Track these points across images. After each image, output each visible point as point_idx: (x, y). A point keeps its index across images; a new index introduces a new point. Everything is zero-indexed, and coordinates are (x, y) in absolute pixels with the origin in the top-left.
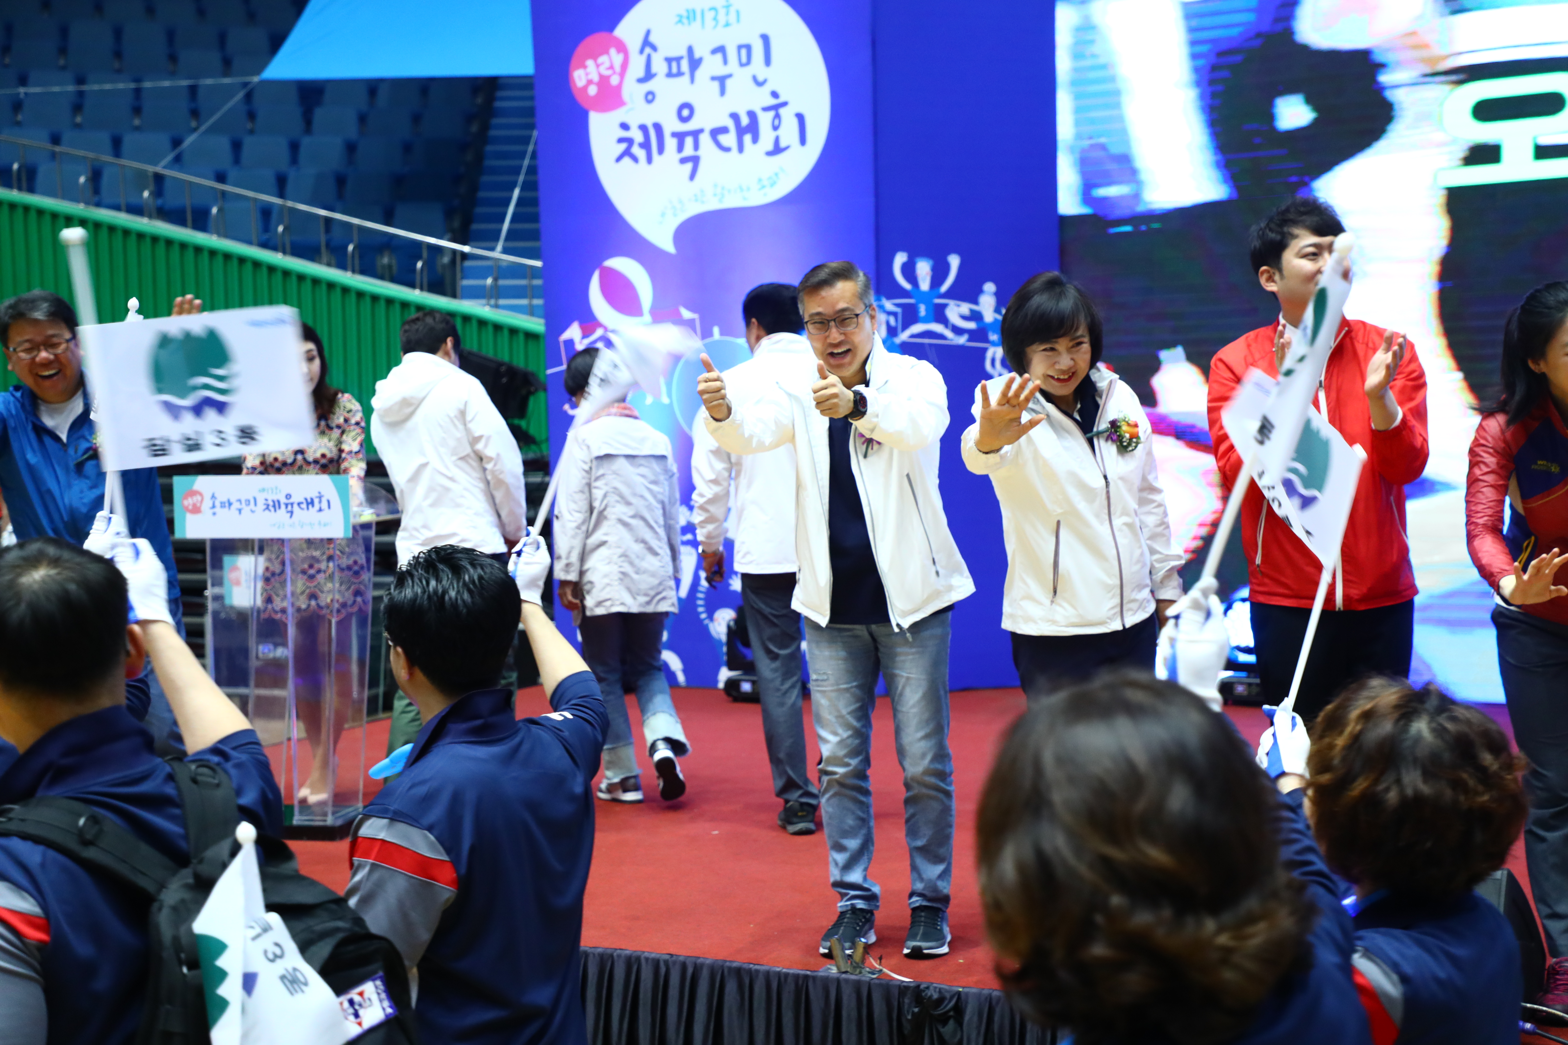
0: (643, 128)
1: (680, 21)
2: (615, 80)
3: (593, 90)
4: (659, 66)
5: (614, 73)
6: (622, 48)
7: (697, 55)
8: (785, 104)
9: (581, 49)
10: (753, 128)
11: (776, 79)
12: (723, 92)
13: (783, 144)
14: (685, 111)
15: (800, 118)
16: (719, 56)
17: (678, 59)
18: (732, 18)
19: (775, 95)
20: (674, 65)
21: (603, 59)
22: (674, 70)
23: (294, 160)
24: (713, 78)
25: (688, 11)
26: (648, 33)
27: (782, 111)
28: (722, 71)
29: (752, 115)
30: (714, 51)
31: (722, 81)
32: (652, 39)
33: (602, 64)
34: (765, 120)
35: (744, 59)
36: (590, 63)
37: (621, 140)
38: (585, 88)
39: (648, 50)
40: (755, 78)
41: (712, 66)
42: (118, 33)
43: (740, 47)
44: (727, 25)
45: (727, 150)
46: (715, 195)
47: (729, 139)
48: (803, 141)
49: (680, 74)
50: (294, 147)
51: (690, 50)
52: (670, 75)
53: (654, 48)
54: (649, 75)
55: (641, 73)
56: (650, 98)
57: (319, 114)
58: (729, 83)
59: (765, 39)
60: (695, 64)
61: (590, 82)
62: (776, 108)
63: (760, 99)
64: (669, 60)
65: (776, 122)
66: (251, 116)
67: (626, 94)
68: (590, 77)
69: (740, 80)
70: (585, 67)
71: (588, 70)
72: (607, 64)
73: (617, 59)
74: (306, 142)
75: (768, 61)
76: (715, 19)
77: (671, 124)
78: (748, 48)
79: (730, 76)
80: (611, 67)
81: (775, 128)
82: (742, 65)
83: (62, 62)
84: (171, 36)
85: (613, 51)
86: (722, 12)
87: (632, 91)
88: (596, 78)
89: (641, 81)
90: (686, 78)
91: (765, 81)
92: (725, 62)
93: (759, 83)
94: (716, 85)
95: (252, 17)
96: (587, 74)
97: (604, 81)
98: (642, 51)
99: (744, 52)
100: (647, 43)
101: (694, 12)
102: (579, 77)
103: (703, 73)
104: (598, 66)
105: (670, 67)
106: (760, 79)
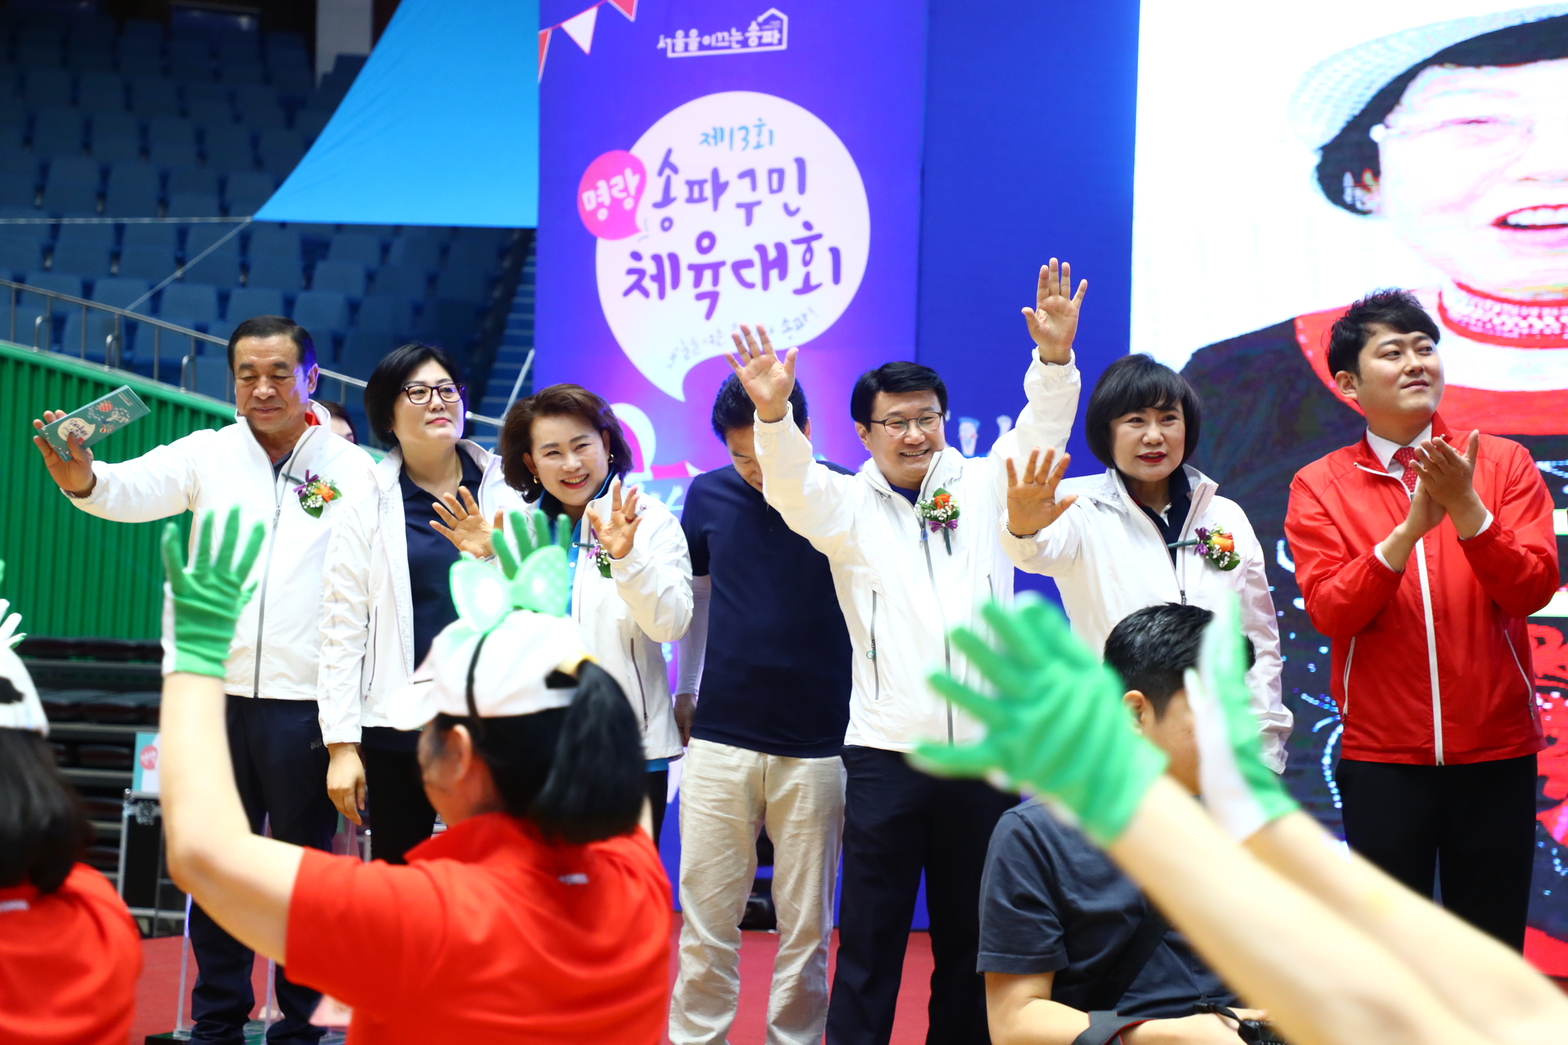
1: (706, 140)
2: (628, 204)
3: (603, 215)
4: (679, 190)
5: (629, 196)
6: (638, 168)
7: (722, 180)
8: (819, 237)
9: (592, 168)
10: (781, 262)
11: (809, 211)
12: (749, 220)
13: (814, 282)
14: (706, 241)
15: (835, 252)
16: (747, 181)
17: (701, 183)
18: (765, 138)
19: (808, 226)
20: (696, 189)
21: (618, 180)
22: (696, 194)
24: (739, 206)
25: (715, 129)
26: (668, 153)
27: (815, 245)
28: (749, 197)
29: (780, 247)
30: (742, 175)
31: (748, 208)
32: (672, 159)
33: (615, 185)
34: (795, 254)
35: (775, 185)
36: (601, 184)
38: (595, 212)
39: (667, 172)
40: (786, 207)
41: (739, 191)
43: (771, 172)
44: (759, 146)
48: (837, 279)
49: (702, 199)
51: (714, 174)
52: (691, 200)
53: (675, 170)
54: (667, 200)
55: (659, 198)
58: (756, 210)
59: (800, 163)
60: (720, 189)
61: (600, 205)
62: (808, 240)
63: (791, 230)
64: (690, 184)
65: (807, 257)
67: (640, 219)
68: (600, 200)
69: (769, 208)
70: (596, 188)
71: (599, 192)
72: (621, 186)
73: (633, 180)
75: (802, 189)
76: (745, 139)
77: (689, 255)
78: (781, 172)
79: (758, 203)
80: (626, 189)
81: (806, 263)
82: (772, 192)
85: (628, 172)
86: (753, 131)
87: (647, 216)
88: (607, 202)
89: (657, 206)
90: (709, 205)
91: (797, 211)
92: (754, 188)
93: (790, 212)
94: (741, 213)
96: (597, 196)
97: (616, 205)
98: (661, 173)
99: (775, 177)
100: (667, 165)
101: (722, 130)
102: (588, 200)
103: (728, 199)
104: (610, 188)
105: (691, 192)
106: (792, 207)
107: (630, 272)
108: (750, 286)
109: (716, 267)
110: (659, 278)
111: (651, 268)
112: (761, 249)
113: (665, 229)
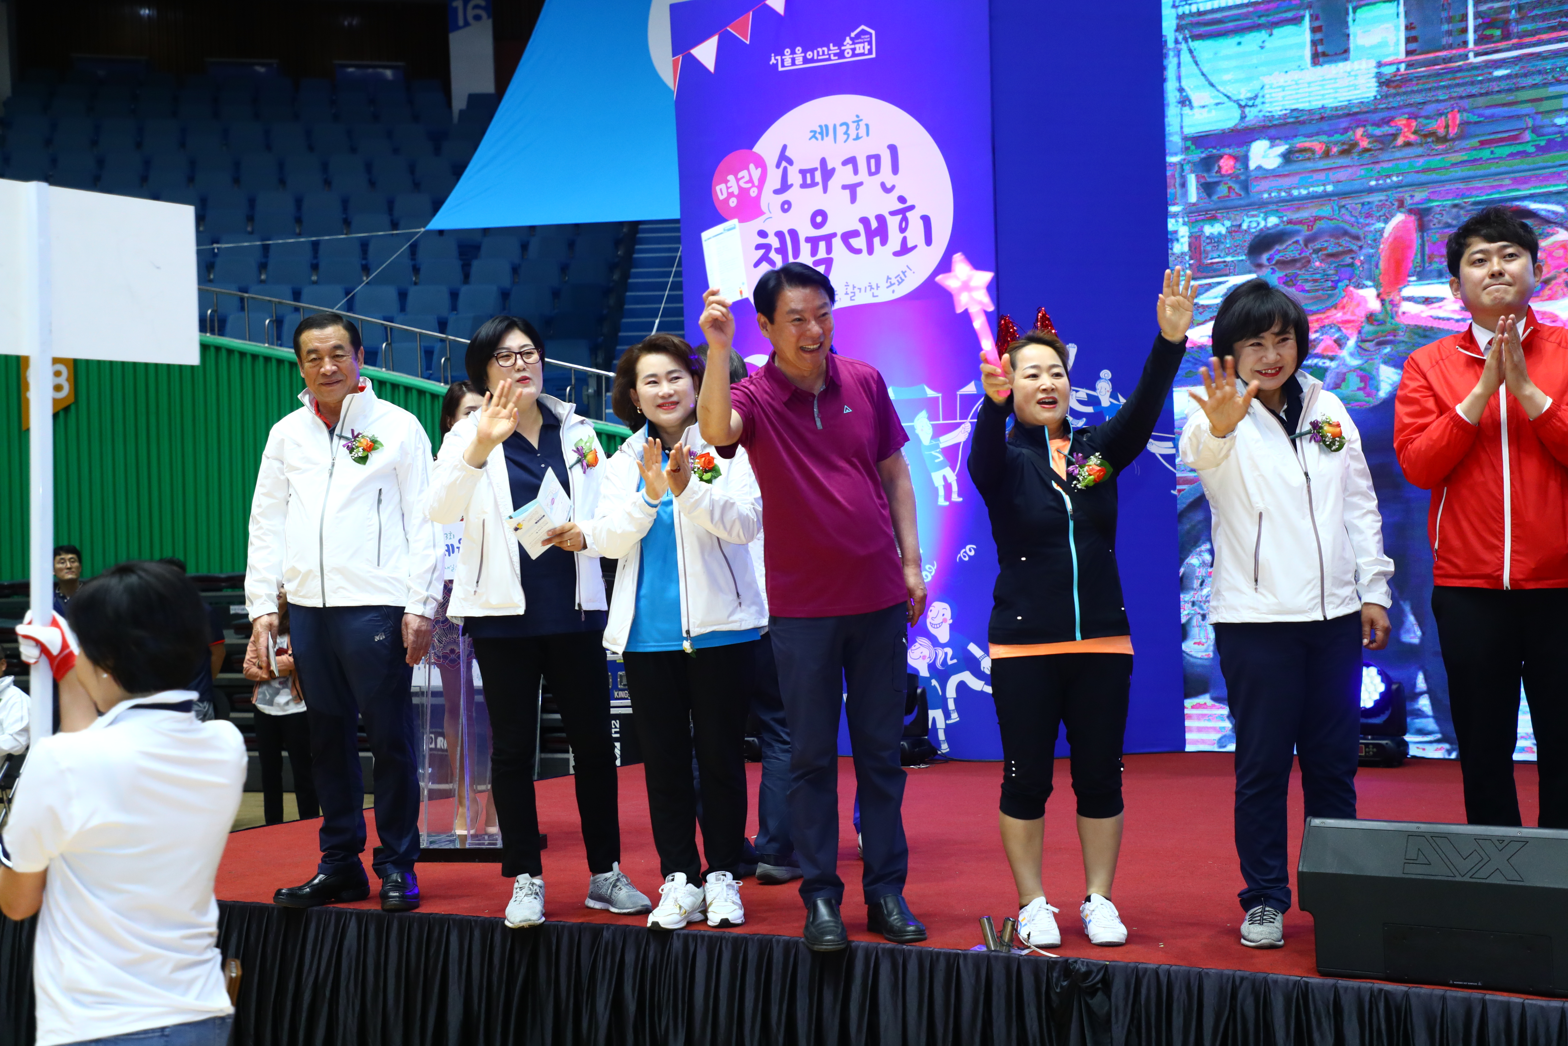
0: (780, 235)
1: (814, 136)
2: (754, 192)
3: (733, 202)
4: (795, 178)
5: (753, 186)
6: (760, 163)
7: (829, 167)
8: (912, 207)
9: (722, 165)
10: (882, 232)
11: (903, 184)
12: (853, 199)
13: (910, 245)
14: (819, 218)
15: (926, 220)
16: (850, 167)
17: (812, 171)
18: (862, 131)
19: (902, 199)
20: (808, 175)
21: (744, 173)
22: (809, 181)
23: (454, 308)
24: (844, 187)
25: (821, 126)
26: (785, 147)
27: (908, 214)
28: (852, 180)
29: (880, 219)
30: (845, 163)
31: (852, 189)
32: (787, 153)
33: (743, 177)
34: (893, 223)
35: (873, 169)
36: (731, 178)
37: (758, 247)
38: (726, 200)
39: (784, 164)
40: (883, 185)
41: (844, 175)
42: (299, 202)
43: (869, 158)
44: (858, 138)
45: (858, 251)
46: (847, 294)
47: (859, 242)
48: (928, 241)
49: (814, 184)
50: (454, 295)
51: (823, 162)
52: (804, 185)
53: (790, 162)
54: (785, 186)
55: (778, 186)
56: (786, 207)
57: (476, 266)
58: (859, 189)
59: (893, 149)
60: (828, 174)
61: (731, 195)
62: (903, 212)
63: (889, 204)
64: (803, 172)
65: (904, 226)
66: (416, 270)
67: (764, 206)
68: (730, 190)
69: (870, 187)
70: (726, 182)
71: (729, 185)
72: (747, 178)
73: (756, 173)
74: (464, 290)
75: (895, 170)
76: (846, 133)
77: (806, 230)
78: (877, 158)
79: (861, 184)
80: (751, 181)
81: (902, 230)
82: (871, 174)
83: (249, 229)
84: (345, 203)
85: (752, 166)
86: (853, 126)
87: (769, 201)
88: (736, 192)
89: (776, 192)
90: (820, 186)
91: (893, 187)
92: (856, 172)
93: (887, 189)
94: (847, 192)
95: (417, 186)
96: (728, 188)
97: (744, 192)
98: (778, 166)
99: (873, 161)
100: (784, 158)
101: (826, 126)
102: (721, 191)
103: (835, 183)
104: (738, 180)
105: (804, 178)
106: (889, 186)
107: (759, 247)
108: (858, 252)
109: (828, 239)
110: (782, 250)
111: (775, 243)
112: (865, 221)
113: (785, 211)
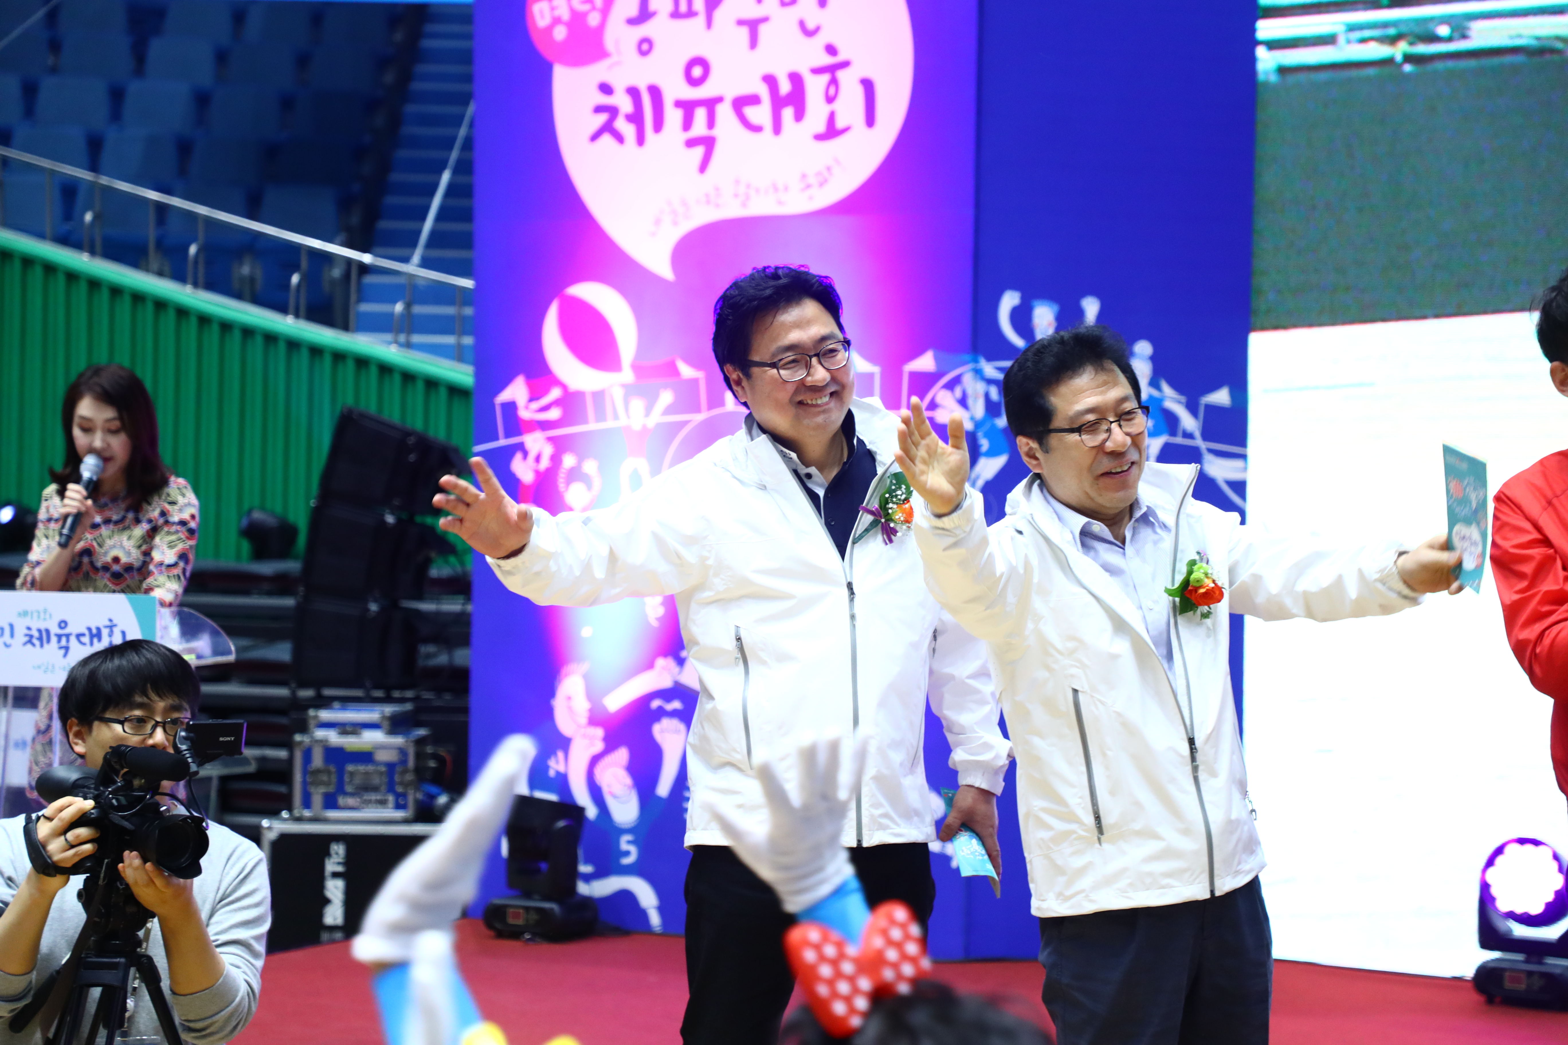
2: (594, 19)
3: (561, 33)
4: (661, 1)
5: (593, 9)
8: (845, 65)
10: (797, 98)
11: (834, 24)
12: (754, 41)
13: (840, 125)
14: (697, 69)
15: (867, 85)
19: (831, 50)
22: (684, 8)
24: (740, 22)
27: (841, 75)
28: (754, 12)
29: (796, 79)
31: (753, 26)
34: (815, 87)
38: (550, 29)
40: (802, 24)
46: (736, 196)
48: (870, 120)
49: (691, 14)
52: (677, 15)
54: (644, 15)
55: (633, 12)
58: (764, 28)
61: (557, 20)
62: (831, 70)
63: (809, 55)
65: (832, 91)
68: (556, 13)
69: (780, 26)
71: (554, 4)
75: (822, 0)
77: (675, 88)
79: (766, 19)
81: (829, 99)
82: (784, 4)
87: (619, 35)
88: (565, 15)
89: (631, 22)
90: (700, 21)
91: (817, 29)
93: (808, 32)
94: (743, 32)
96: (552, 9)
97: (577, 20)
102: (541, 14)
103: (725, 14)
105: (676, 4)
106: (811, 25)
107: (599, 109)
108: (757, 129)
109: (711, 104)
110: (636, 118)
111: (625, 105)
112: (770, 81)
113: (643, 53)
